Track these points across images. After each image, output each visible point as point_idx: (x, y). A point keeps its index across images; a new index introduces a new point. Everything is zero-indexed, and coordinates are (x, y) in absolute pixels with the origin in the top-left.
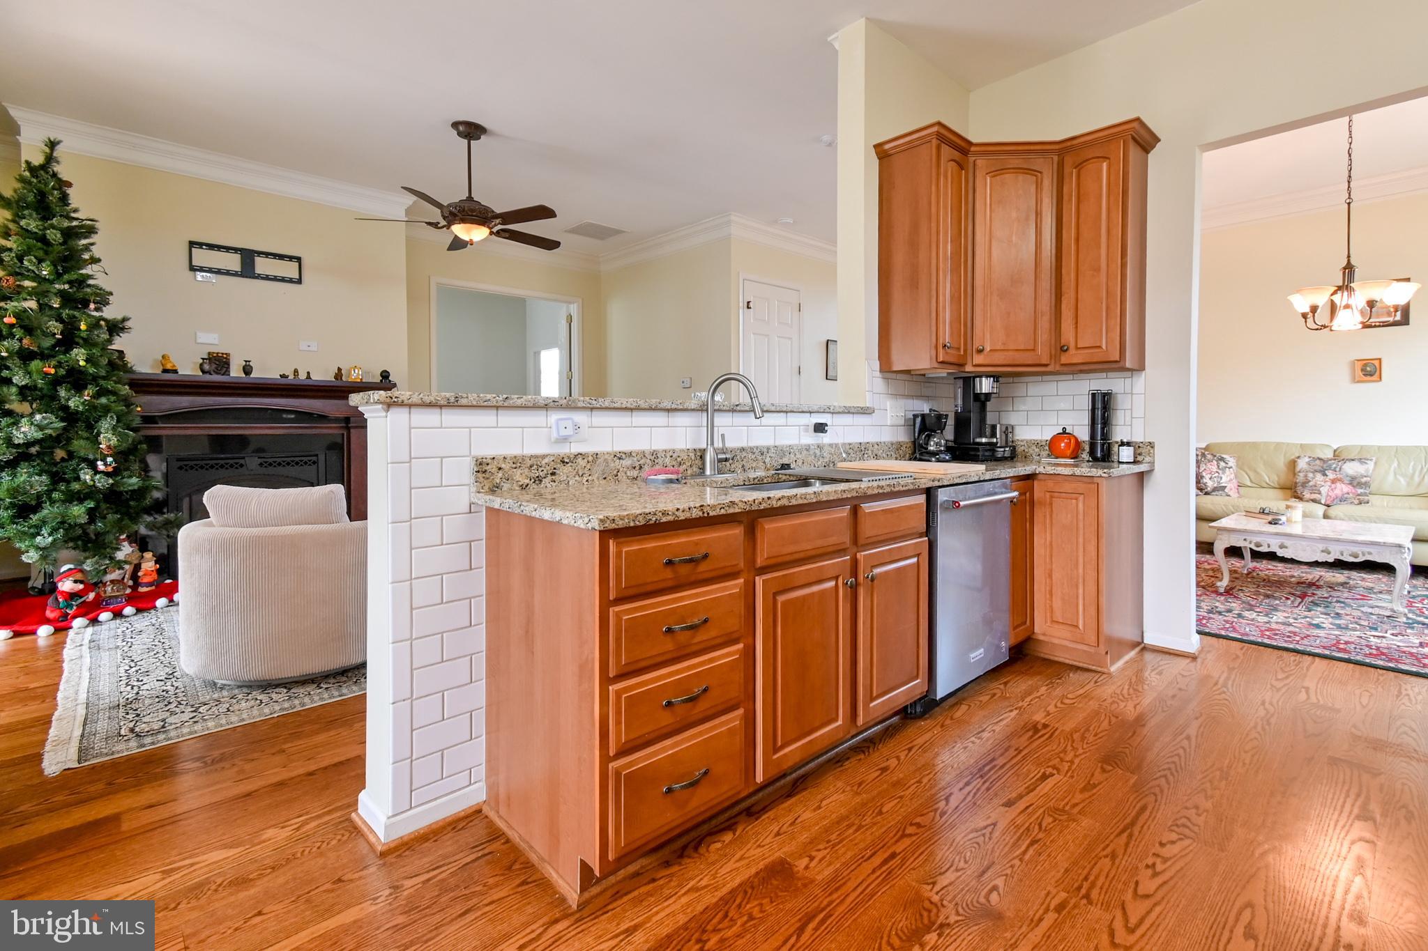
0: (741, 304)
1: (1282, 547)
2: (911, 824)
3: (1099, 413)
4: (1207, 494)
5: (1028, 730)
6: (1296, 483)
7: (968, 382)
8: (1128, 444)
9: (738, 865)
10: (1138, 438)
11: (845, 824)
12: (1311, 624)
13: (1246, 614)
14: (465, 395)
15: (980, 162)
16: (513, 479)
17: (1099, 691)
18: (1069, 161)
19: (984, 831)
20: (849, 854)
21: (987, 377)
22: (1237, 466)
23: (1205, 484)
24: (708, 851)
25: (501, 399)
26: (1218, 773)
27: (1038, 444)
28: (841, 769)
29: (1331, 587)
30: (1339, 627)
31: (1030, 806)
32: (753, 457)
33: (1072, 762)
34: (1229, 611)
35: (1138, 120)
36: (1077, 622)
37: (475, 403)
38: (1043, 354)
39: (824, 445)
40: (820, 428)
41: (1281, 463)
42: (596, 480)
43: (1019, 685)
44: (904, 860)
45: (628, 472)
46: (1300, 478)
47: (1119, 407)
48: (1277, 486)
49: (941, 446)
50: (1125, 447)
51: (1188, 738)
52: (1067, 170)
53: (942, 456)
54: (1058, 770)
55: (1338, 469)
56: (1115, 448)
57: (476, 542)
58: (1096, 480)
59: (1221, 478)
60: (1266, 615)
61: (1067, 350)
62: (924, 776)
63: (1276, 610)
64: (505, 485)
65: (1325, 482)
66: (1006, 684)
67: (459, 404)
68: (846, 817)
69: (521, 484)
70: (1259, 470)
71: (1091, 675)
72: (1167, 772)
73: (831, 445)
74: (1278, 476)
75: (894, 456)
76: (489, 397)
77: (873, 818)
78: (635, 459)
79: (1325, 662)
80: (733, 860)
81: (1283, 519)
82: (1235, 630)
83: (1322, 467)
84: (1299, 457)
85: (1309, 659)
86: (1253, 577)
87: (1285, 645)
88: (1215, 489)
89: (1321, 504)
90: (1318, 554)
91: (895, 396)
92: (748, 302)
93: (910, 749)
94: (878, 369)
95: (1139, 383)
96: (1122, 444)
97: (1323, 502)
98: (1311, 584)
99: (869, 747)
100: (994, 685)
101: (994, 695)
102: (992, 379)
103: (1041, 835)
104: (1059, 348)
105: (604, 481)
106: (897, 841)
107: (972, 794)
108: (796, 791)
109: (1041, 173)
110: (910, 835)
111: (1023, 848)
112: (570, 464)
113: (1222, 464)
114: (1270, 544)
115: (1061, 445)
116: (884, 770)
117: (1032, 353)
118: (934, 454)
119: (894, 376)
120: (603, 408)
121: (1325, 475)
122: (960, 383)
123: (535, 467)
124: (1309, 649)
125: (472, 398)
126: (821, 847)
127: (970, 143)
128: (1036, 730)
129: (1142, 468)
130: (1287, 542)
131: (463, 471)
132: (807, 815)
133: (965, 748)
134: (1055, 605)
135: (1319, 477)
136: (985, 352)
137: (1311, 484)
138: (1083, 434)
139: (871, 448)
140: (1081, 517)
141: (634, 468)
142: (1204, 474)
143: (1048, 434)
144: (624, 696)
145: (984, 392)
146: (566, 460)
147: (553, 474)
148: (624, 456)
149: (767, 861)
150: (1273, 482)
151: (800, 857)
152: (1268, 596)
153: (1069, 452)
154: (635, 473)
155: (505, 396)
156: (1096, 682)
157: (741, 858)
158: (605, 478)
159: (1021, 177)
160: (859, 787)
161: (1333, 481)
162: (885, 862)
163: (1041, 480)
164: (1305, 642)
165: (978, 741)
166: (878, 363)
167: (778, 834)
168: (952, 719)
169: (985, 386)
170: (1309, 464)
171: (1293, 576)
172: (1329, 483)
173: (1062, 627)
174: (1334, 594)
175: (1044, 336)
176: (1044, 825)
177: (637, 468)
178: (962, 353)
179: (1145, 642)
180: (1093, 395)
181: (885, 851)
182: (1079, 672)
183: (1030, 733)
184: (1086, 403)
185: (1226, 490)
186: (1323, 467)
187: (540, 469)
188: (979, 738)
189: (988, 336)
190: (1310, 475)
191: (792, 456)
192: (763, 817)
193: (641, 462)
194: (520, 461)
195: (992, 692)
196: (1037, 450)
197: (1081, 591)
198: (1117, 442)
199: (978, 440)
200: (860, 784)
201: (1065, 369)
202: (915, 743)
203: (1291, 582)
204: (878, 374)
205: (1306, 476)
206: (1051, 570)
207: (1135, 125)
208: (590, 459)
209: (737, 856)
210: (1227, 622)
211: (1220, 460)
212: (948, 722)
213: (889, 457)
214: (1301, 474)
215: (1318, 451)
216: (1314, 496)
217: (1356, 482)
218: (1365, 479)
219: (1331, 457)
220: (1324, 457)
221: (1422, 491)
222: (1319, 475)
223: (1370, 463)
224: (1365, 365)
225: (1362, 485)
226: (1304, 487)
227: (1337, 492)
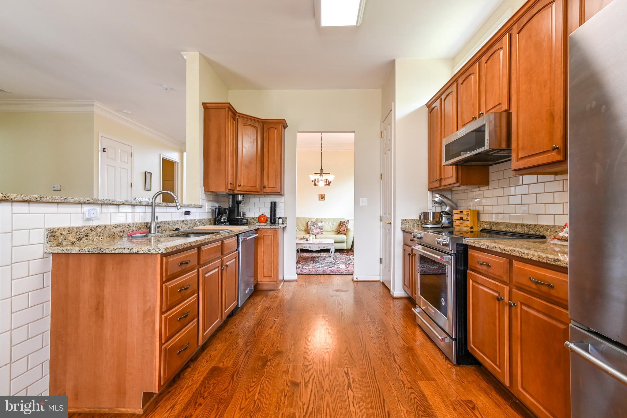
0: (100, 149)
1: (310, 247)
2: (248, 343)
3: (273, 208)
5: (266, 309)
6: (308, 229)
7: (234, 196)
8: (281, 218)
9: (199, 374)
10: (283, 216)
11: (228, 350)
12: (317, 267)
13: (304, 267)
14: (45, 197)
15: (239, 120)
16: (68, 239)
17: (279, 294)
18: (265, 126)
19: (268, 336)
20: (235, 356)
21: (241, 195)
24: (184, 376)
25: (63, 199)
26: (312, 305)
27: (254, 219)
28: (216, 337)
29: (318, 257)
30: (323, 267)
31: (276, 327)
32: (165, 225)
33: (281, 313)
34: (300, 267)
35: (284, 120)
36: (271, 275)
37: (50, 201)
38: (258, 188)
39: (188, 220)
40: (187, 213)
41: (305, 224)
42: (105, 238)
43: (258, 299)
44: (251, 351)
45: (119, 234)
47: (278, 206)
48: (304, 230)
49: (225, 220)
50: (280, 219)
51: (303, 300)
52: (265, 129)
53: (226, 223)
54: (278, 316)
55: (317, 225)
56: (277, 219)
57: (46, 273)
58: (277, 229)
60: (308, 267)
61: (266, 187)
62: (244, 330)
63: (309, 265)
64: (64, 242)
65: (314, 228)
66: (253, 299)
67: (42, 201)
68: (227, 348)
69: (71, 241)
70: (300, 226)
71: (275, 291)
72: (302, 309)
73: (190, 220)
74: (304, 228)
75: (209, 224)
76: (57, 198)
77: (236, 345)
78: (122, 228)
79: (323, 275)
80: (196, 374)
81: (308, 239)
82: (303, 272)
84: (308, 222)
85: (319, 276)
86: (301, 258)
87: (314, 273)
89: (314, 235)
90: (317, 248)
91: (208, 200)
92: (104, 149)
93: (235, 325)
94: (204, 190)
95: (283, 199)
96: (279, 218)
98: (314, 257)
99: (221, 329)
100: (250, 301)
101: (252, 303)
102: (242, 196)
103: (282, 332)
104: (262, 187)
105: (109, 238)
106: (246, 348)
107: (260, 329)
108: (205, 349)
109: (257, 128)
110: (249, 345)
111: (279, 336)
112: (94, 231)
114: (307, 247)
115: (261, 219)
116: (231, 333)
117: (255, 188)
118: (223, 223)
119: (210, 193)
120: (109, 204)
122: (231, 197)
123: (79, 232)
124: (319, 273)
125: (49, 198)
126: (224, 358)
127: (237, 112)
128: (268, 309)
129: (284, 225)
131: (40, 237)
132: (213, 353)
133: (252, 319)
134: (264, 271)
136: (241, 186)
137: (311, 229)
138: (268, 215)
139: (202, 221)
140: (273, 241)
141: (121, 232)
143: (257, 215)
144: (168, 318)
145: (239, 200)
146: (93, 229)
147: (87, 236)
148: (117, 227)
149: (210, 368)
151: (219, 363)
152: (306, 262)
153: (264, 221)
154: (121, 234)
155: (65, 198)
156: (277, 293)
157: (199, 372)
158: (109, 237)
159: (252, 128)
160: (226, 340)
161: (316, 228)
162: (246, 354)
163: (260, 230)
164: (318, 272)
165: (254, 316)
166: (203, 187)
167: (207, 361)
168: (243, 313)
169: (240, 198)
170: (311, 223)
171: (309, 256)
173: (267, 278)
174: (320, 259)
175: (258, 183)
176: (282, 329)
177: (122, 232)
178: (234, 186)
179: (284, 279)
180: (271, 202)
181: (244, 352)
182: (271, 291)
183: (267, 310)
184: (269, 205)
186: (314, 224)
187: (81, 234)
188: (254, 315)
189: (242, 181)
190: (311, 227)
191: (178, 224)
192: (198, 359)
193: (124, 229)
194: (72, 230)
195: (251, 302)
196: (253, 221)
197: (272, 265)
198: (277, 218)
199: (237, 217)
200: (226, 339)
201: (265, 194)
202: (236, 323)
203: (310, 258)
204: (203, 192)
206: (264, 260)
207: (284, 121)
208: (103, 228)
209: (197, 372)
210: (300, 270)
212: (242, 314)
213: (207, 224)
214: (309, 227)
215: (312, 220)
216: (312, 233)
217: (321, 228)
218: (322, 227)
219: (315, 221)
220: (314, 221)
221: (333, 230)
222: (313, 226)
223: (323, 223)
224: (321, 196)
225: (322, 229)
226: (310, 230)
227: (317, 231)
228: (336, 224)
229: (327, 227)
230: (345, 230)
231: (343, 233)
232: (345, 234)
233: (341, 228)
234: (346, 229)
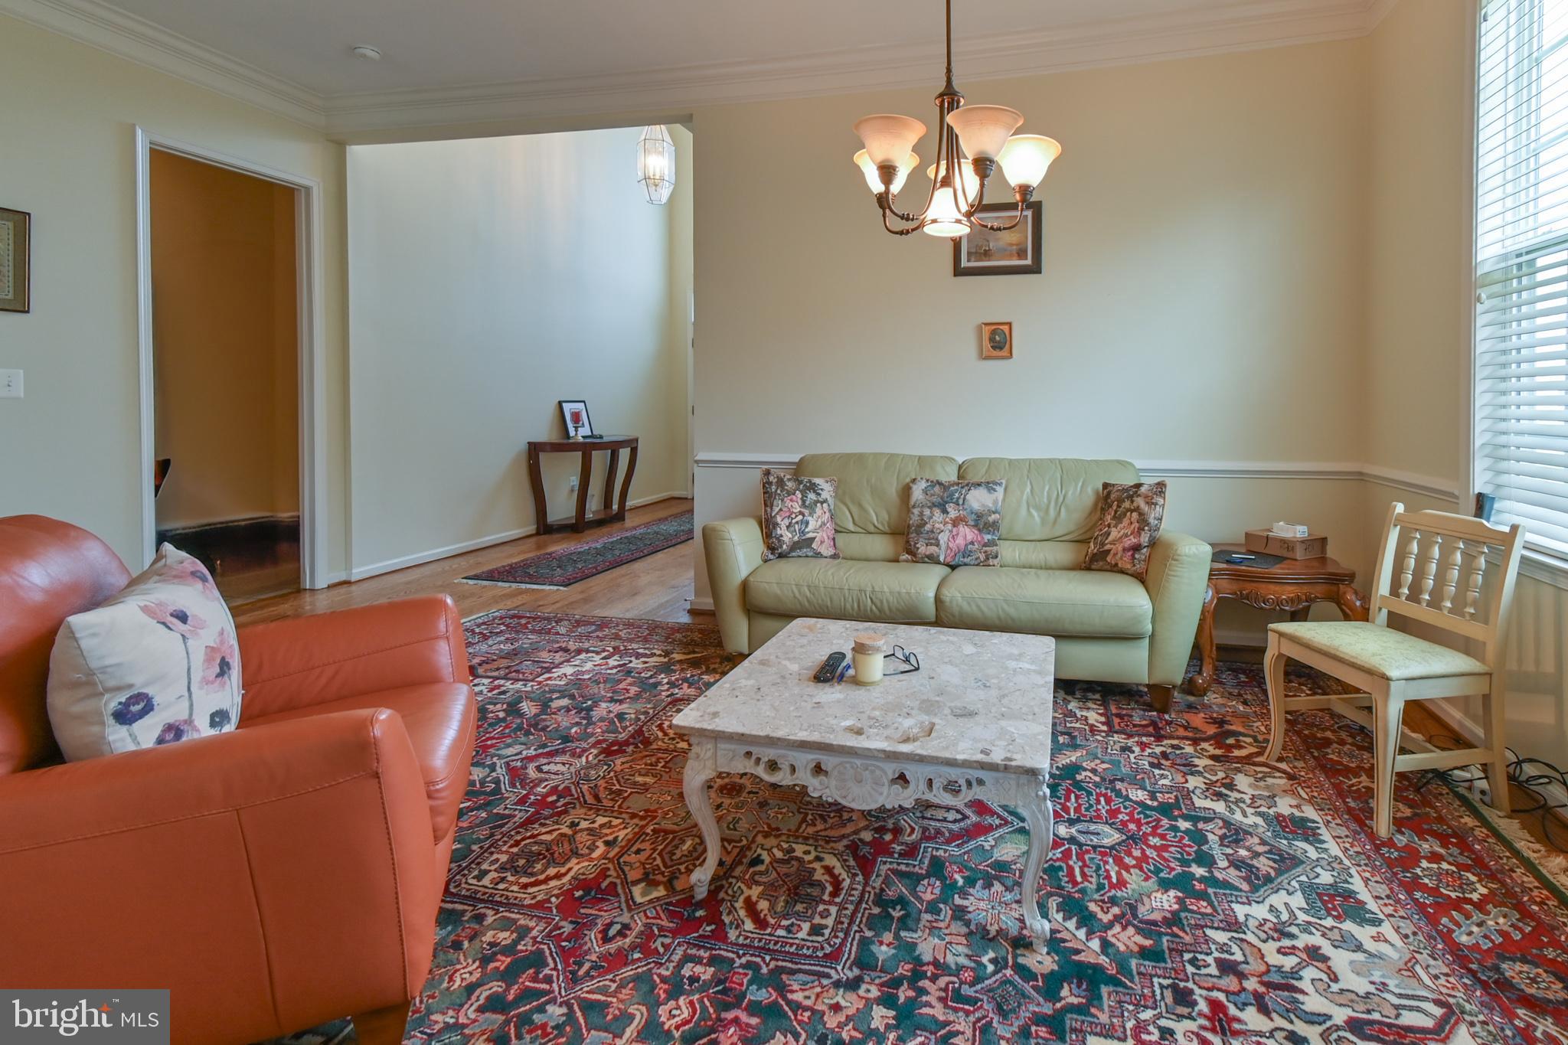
4: (781, 556)
6: (909, 526)
22: (836, 496)
23: (779, 538)
41: (892, 490)
46: (915, 519)
48: (887, 529)
55: (961, 502)
59: (807, 523)
65: (946, 523)
74: (888, 513)
83: (942, 498)
84: (914, 481)
88: (795, 546)
89: (939, 563)
90: (885, 790)
97: (942, 559)
113: (812, 496)
121: (945, 511)
130: (829, 762)
135: (938, 515)
137: (928, 527)
142: (779, 519)
150: (883, 525)
161: (956, 522)
170: (925, 491)
172: (950, 526)
185: (814, 546)
186: (945, 496)
190: (927, 512)
205: (921, 514)
211: (809, 489)
214: (916, 511)
215: (939, 468)
216: (932, 549)
217: (983, 523)
218: (993, 517)
219: (954, 478)
220: (944, 479)
221: (1059, 530)
222: (937, 512)
223: (1000, 490)
224: (994, 332)
225: (993, 527)
226: (919, 533)
227: (960, 541)
228: (1082, 496)
229: (1023, 511)
230: (1136, 548)
231: (1125, 563)
232: (1141, 578)
233: (1114, 534)
234: (1144, 539)
